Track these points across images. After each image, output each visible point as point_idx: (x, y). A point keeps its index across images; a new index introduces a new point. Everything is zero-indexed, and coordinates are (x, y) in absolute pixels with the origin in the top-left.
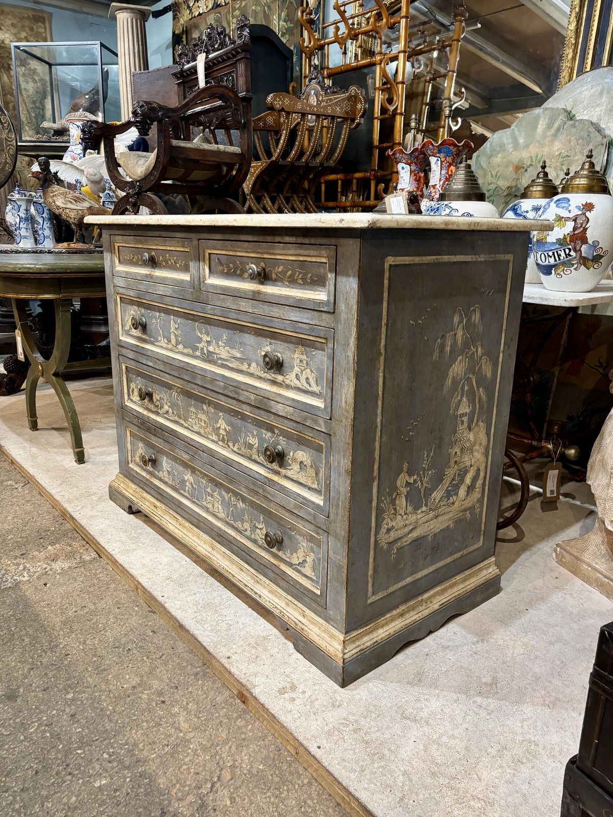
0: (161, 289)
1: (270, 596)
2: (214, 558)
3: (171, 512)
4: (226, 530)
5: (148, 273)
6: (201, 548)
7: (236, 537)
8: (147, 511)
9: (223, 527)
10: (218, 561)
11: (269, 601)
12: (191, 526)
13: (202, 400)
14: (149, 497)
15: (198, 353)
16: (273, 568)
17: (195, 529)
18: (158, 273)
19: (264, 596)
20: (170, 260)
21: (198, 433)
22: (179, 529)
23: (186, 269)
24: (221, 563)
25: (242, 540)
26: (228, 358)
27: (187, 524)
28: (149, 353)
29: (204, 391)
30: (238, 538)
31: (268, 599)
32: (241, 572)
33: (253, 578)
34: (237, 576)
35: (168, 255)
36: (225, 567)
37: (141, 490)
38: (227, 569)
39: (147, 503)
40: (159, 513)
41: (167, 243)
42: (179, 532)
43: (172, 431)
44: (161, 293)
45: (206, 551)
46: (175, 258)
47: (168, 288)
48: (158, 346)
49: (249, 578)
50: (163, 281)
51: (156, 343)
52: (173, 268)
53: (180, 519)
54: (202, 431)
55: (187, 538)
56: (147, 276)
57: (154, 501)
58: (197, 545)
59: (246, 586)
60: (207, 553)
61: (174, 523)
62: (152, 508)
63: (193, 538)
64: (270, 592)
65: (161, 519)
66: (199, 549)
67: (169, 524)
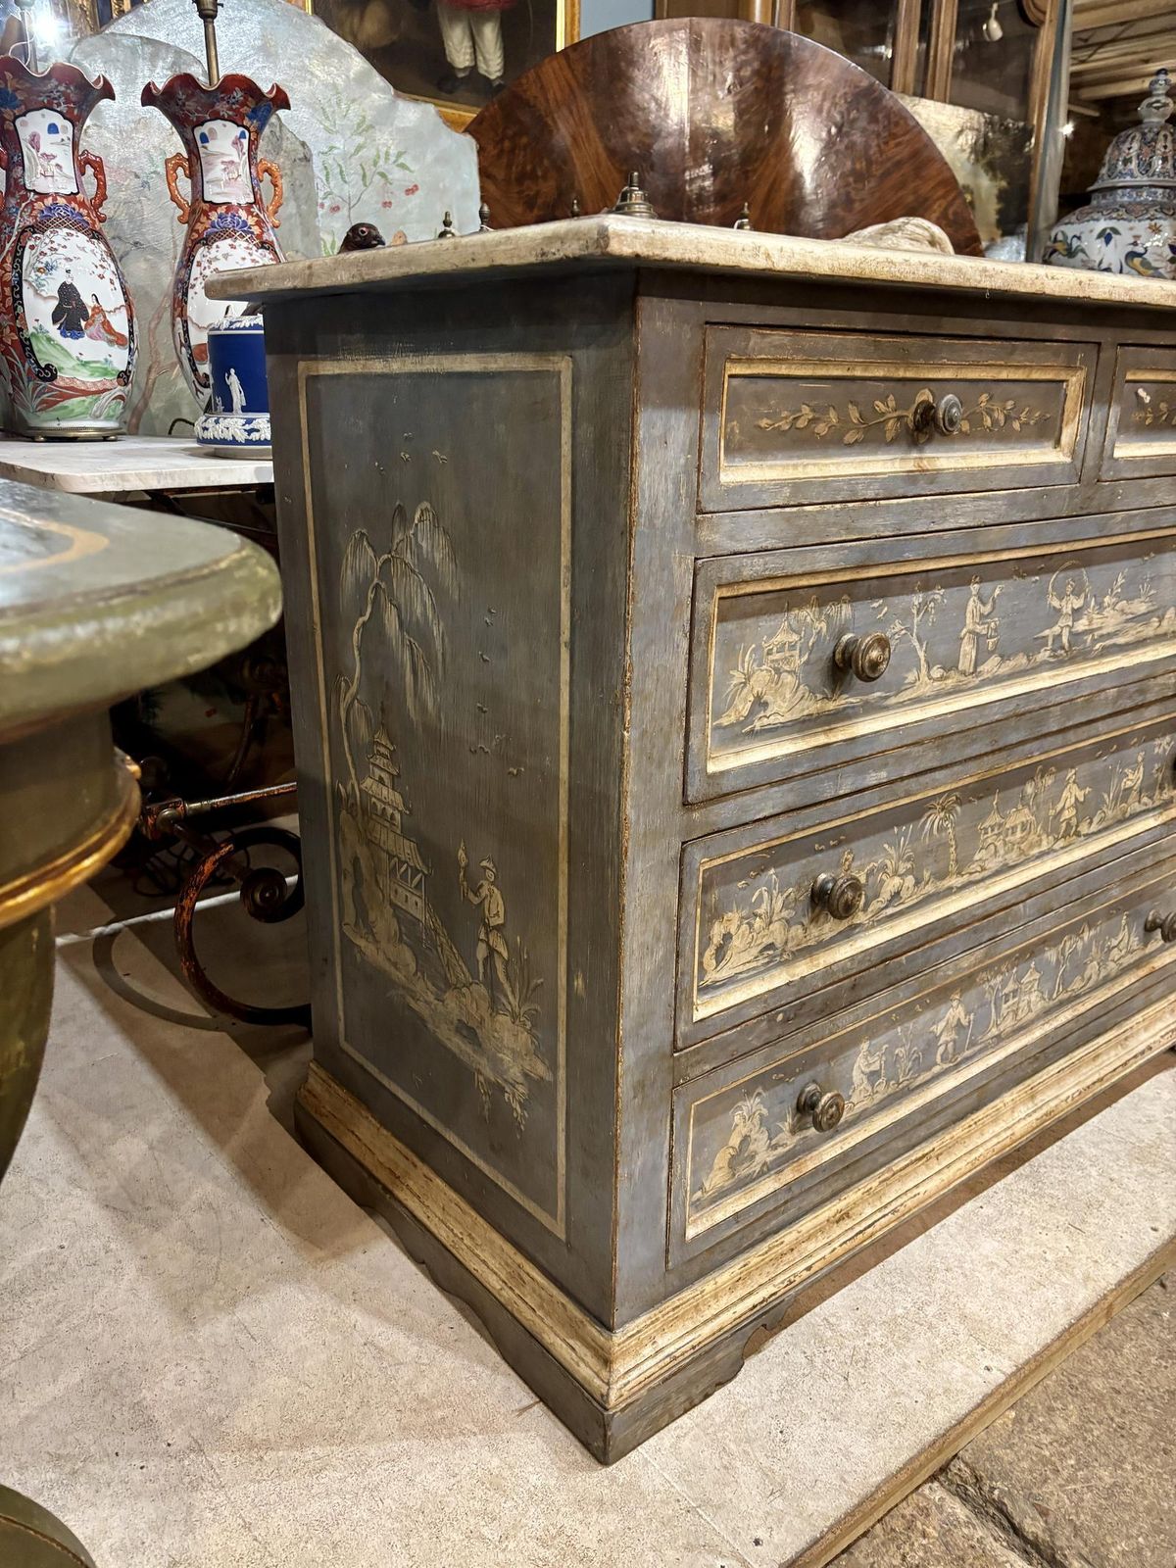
0: (964, 511)
1: (1152, 1031)
2: (1052, 1104)
3: (901, 1163)
4: (1055, 1024)
5: (910, 466)
6: (1023, 1123)
7: (1076, 1013)
8: (840, 1251)
9: (1048, 1028)
10: (1063, 1097)
11: (1162, 1037)
12: (969, 1121)
13: (1027, 774)
14: (807, 1224)
15: (1044, 655)
16: (1149, 982)
17: (980, 1114)
18: (946, 459)
19: (1152, 1041)
20: (990, 412)
21: (1006, 869)
22: (948, 1166)
23: (1047, 431)
24: (1069, 1093)
25: (1088, 1006)
26: (1118, 628)
27: (958, 1131)
28: (885, 742)
29: (1059, 740)
30: (1081, 1009)
31: (1158, 1038)
32: (1100, 1060)
33: (1115, 1046)
34: (1103, 1073)
35: (984, 397)
36: (1079, 1087)
37: (764, 1247)
38: (1084, 1085)
39: (811, 1246)
40: (869, 1211)
41: (1017, 359)
42: (954, 1168)
43: (931, 931)
44: (962, 522)
45: (1029, 1115)
46: (1010, 404)
47: (995, 499)
48: (902, 704)
49: (1113, 1053)
50: (977, 483)
51: (893, 701)
52: (1002, 435)
53: (935, 1144)
54: (1013, 857)
55: (981, 1150)
56: (911, 478)
57: (833, 1210)
58: (1009, 1132)
59: (1125, 1064)
60: (1038, 1115)
61: (924, 1173)
62: (838, 1230)
63: (987, 1136)
64: (1146, 1029)
65: (894, 1211)
66: (1020, 1129)
67: (921, 1190)
